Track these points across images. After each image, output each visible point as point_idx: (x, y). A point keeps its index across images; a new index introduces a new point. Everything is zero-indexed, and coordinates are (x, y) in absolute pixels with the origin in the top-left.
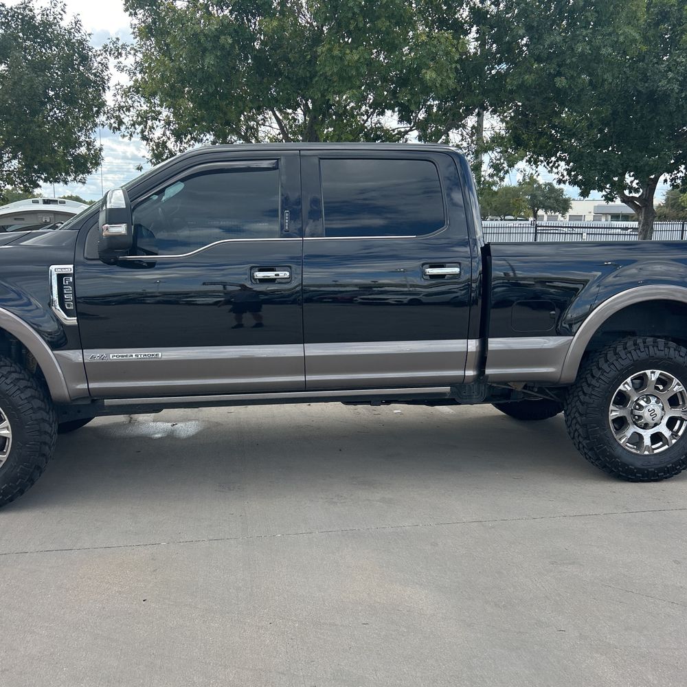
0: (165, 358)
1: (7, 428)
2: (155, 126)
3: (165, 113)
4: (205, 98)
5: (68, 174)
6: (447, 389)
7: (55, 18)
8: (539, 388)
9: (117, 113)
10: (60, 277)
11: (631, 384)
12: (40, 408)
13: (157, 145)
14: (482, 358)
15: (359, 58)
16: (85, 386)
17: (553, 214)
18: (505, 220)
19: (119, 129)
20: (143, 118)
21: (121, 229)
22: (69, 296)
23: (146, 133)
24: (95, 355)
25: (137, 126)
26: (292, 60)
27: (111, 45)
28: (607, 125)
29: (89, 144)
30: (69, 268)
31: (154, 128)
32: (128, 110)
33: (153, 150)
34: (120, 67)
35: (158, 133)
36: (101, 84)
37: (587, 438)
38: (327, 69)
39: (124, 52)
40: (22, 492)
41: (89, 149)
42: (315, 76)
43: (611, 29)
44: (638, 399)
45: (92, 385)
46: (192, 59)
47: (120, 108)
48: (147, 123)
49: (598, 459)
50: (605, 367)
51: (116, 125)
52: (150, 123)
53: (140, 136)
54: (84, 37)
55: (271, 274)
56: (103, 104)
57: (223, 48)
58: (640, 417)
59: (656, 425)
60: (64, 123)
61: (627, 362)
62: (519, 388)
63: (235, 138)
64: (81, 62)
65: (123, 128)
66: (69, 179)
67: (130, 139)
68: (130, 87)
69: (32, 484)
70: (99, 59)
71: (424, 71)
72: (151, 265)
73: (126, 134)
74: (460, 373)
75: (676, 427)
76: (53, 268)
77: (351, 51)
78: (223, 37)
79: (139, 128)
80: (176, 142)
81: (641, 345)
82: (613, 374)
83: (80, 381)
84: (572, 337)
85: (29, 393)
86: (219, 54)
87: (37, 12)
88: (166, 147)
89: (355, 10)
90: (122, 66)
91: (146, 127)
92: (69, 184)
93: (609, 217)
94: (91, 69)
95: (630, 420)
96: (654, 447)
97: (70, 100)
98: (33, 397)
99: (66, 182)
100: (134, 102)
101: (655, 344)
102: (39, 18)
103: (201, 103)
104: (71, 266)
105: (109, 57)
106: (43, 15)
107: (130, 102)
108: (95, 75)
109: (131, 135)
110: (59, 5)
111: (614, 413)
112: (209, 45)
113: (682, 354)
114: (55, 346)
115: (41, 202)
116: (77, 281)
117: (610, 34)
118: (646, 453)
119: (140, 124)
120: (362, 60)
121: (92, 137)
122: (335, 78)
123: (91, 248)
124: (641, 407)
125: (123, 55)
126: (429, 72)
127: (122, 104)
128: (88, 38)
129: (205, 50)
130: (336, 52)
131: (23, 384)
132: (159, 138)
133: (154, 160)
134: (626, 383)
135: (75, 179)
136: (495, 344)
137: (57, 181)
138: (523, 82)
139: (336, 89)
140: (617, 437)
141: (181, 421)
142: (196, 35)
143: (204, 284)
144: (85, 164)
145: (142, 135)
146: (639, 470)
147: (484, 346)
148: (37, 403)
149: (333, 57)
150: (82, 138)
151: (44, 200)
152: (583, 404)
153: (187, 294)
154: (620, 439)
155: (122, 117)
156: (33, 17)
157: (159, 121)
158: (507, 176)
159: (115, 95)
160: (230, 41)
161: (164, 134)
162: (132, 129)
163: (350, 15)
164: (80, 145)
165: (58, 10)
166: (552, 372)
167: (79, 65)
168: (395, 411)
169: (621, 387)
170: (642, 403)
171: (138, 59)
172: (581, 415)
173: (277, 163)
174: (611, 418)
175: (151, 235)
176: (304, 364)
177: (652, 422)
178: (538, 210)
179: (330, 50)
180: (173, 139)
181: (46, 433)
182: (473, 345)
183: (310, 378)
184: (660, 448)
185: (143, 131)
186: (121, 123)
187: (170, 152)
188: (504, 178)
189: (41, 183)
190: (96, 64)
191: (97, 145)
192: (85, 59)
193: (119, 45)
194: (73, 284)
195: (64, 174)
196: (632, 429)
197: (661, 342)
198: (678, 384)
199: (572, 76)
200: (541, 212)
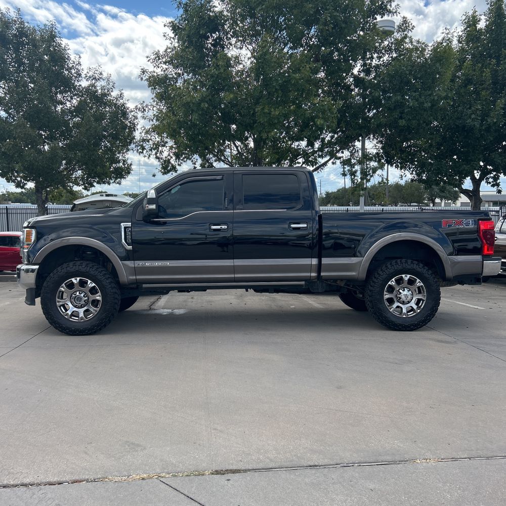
0: (171, 265)
1: (100, 296)
2: (163, 150)
3: (171, 143)
4: (193, 136)
5: (110, 178)
6: (303, 283)
7: (108, 91)
8: (353, 285)
9: (142, 143)
10: (125, 228)
11: (394, 282)
12: (114, 287)
13: (165, 161)
14: (319, 267)
15: (279, 114)
16: (135, 277)
17: (446, 201)
18: (410, 206)
19: (143, 153)
20: (156, 146)
21: (153, 207)
22: (129, 237)
23: (158, 155)
24: (140, 263)
25: (153, 151)
26: (243, 114)
27: (140, 106)
28: (442, 145)
29: (124, 161)
30: (129, 224)
31: (163, 152)
32: (148, 141)
33: (162, 164)
34: (144, 117)
35: (165, 154)
36: (133, 128)
37: (373, 308)
38: (261, 120)
39: (147, 109)
40: (105, 326)
41: (124, 164)
42: (256, 123)
43: (430, 92)
44: (399, 289)
45: (138, 277)
46: (186, 115)
47: (144, 140)
48: (159, 148)
49: (379, 319)
50: (381, 273)
51: (141, 151)
52: (160, 148)
53: (155, 156)
54: (125, 102)
55: (219, 227)
56: (134, 138)
57: (203, 109)
58: (400, 298)
59: (409, 302)
60: (110, 150)
61: (392, 271)
62: (342, 284)
63: (211, 156)
64: (123, 116)
65: (145, 151)
66: (111, 181)
67: (149, 158)
68: (150, 128)
69: (110, 323)
70: (132, 114)
71: (316, 120)
72: (165, 223)
73: (146, 155)
74: (308, 274)
75: (420, 304)
76: (122, 224)
77: (275, 109)
78: (202, 104)
79: (154, 152)
80: (176, 159)
81: (399, 263)
82: (385, 276)
83: (133, 275)
84: (362, 258)
85: (110, 280)
86: (200, 113)
87: (98, 88)
88: (170, 162)
89: (277, 87)
90: (145, 116)
91: (158, 151)
92: (111, 185)
93: (492, 204)
94: (128, 119)
95: (395, 300)
96: (409, 314)
97: (115, 137)
98: (111, 282)
99: (109, 184)
100: (151, 136)
101: (406, 262)
102: (100, 91)
103: (191, 138)
104: (130, 223)
105: (138, 112)
106: (102, 89)
107: (149, 137)
108: (130, 122)
109: (149, 156)
110: (111, 84)
111: (387, 296)
112: (195, 109)
113: (420, 267)
114: (122, 259)
115: (105, 195)
116: (132, 230)
117: (430, 95)
118: (404, 316)
119: (154, 149)
120: (281, 114)
121: (127, 157)
122: (266, 124)
123: (139, 216)
124: (400, 293)
125: (146, 111)
126: (319, 120)
127: (145, 138)
128: (127, 102)
129: (193, 111)
130: (266, 111)
131: (107, 276)
132: (166, 157)
133: (163, 171)
134: (392, 281)
135: (114, 182)
136: (325, 261)
137: (104, 183)
138: (380, 122)
139: (267, 130)
140: (389, 308)
141: (177, 309)
142: (188, 103)
143: (192, 234)
144: (122, 173)
145: (156, 156)
146: (400, 325)
147: (320, 261)
148: (113, 285)
149: (264, 113)
150: (120, 158)
151: (106, 195)
152: (370, 291)
153: (181, 240)
154: (390, 309)
155: (144, 145)
156: (97, 91)
157: (166, 147)
158: (372, 178)
159: (141, 133)
160: (206, 106)
161: (169, 155)
162: (150, 152)
163: (274, 90)
164: (119, 162)
165: (111, 86)
166: (353, 275)
167: (121, 117)
168: (291, 307)
169: (390, 283)
170: (401, 291)
171: (155, 113)
172: (370, 296)
173: (223, 177)
174: (385, 298)
175: (165, 211)
176: (234, 269)
177: (406, 301)
178: (435, 199)
179: (263, 109)
180: (174, 158)
181: (116, 298)
182: (315, 261)
183: (237, 276)
184: (411, 314)
185: (156, 154)
186: (143, 148)
187: (172, 165)
188: (370, 180)
189: (95, 184)
190: (131, 116)
191: (129, 162)
192: (125, 114)
193: (144, 105)
194: (131, 231)
195: (108, 179)
196: (396, 304)
197: (409, 261)
198: (419, 282)
199: (409, 119)
200: (437, 200)
